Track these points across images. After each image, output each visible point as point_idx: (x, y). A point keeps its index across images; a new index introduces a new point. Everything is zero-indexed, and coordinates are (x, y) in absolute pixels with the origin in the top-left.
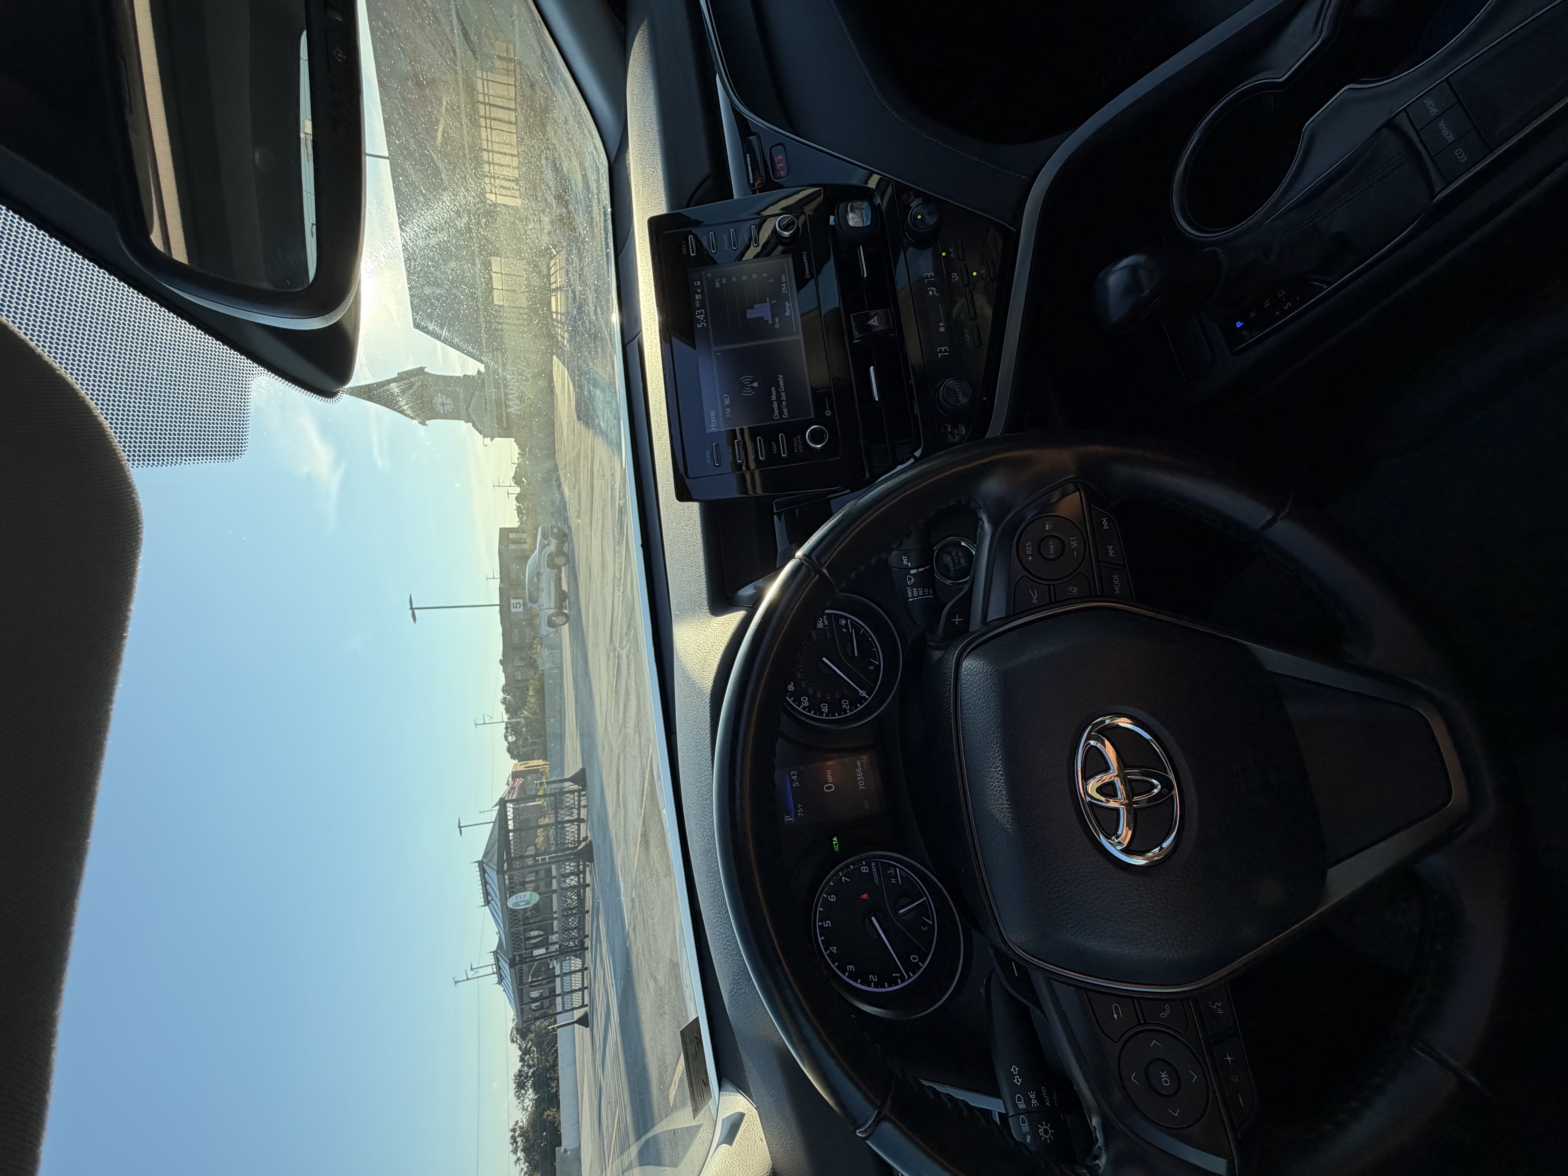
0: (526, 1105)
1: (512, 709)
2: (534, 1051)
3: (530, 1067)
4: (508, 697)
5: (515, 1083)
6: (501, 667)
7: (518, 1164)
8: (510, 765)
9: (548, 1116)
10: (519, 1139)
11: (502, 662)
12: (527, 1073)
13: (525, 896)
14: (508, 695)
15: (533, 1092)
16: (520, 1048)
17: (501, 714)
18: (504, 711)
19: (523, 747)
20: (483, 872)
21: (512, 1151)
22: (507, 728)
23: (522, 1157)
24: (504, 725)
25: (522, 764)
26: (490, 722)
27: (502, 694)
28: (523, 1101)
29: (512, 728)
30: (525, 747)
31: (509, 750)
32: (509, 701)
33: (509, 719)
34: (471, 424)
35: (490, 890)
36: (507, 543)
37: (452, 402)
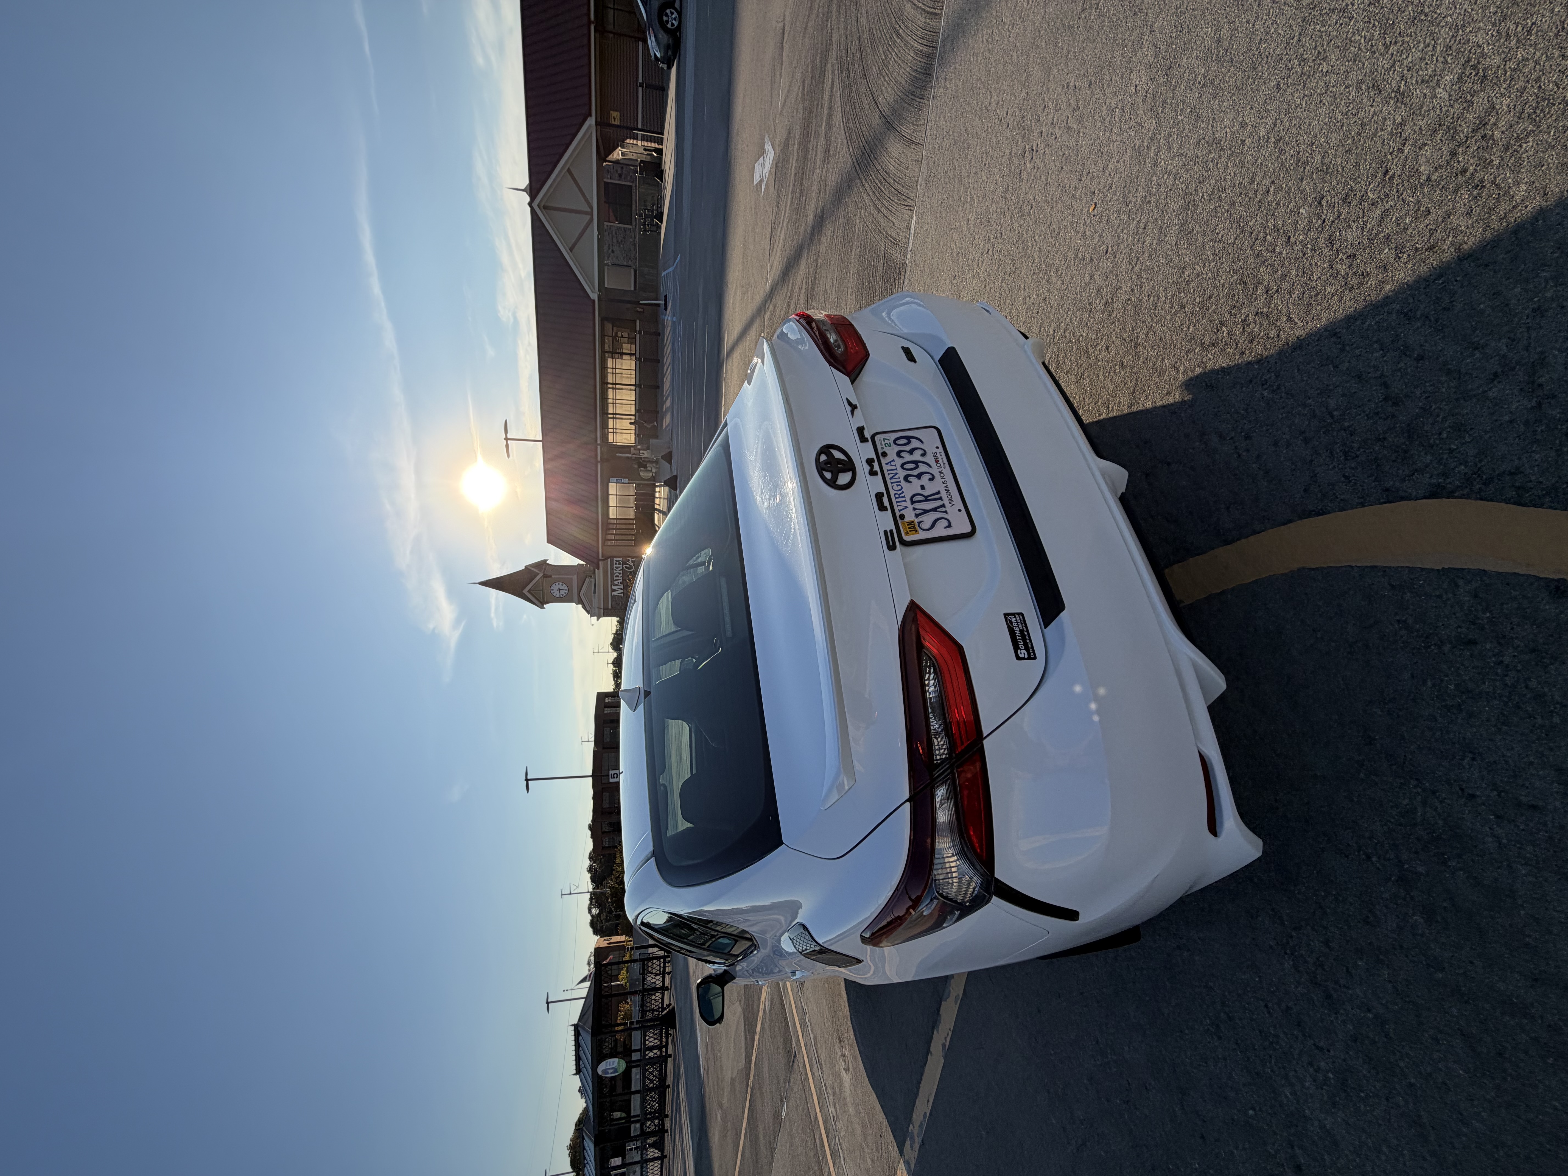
1: (597, 878)
4: (595, 864)
6: (589, 833)
8: (593, 941)
11: (590, 827)
13: (612, 1063)
14: (595, 862)
20: (577, 1035)
22: (591, 899)
25: (604, 940)
26: (576, 892)
27: (589, 862)
29: (596, 899)
30: (608, 921)
31: (592, 924)
32: (596, 869)
34: (581, 605)
35: (582, 1055)
36: (603, 706)
37: (566, 588)
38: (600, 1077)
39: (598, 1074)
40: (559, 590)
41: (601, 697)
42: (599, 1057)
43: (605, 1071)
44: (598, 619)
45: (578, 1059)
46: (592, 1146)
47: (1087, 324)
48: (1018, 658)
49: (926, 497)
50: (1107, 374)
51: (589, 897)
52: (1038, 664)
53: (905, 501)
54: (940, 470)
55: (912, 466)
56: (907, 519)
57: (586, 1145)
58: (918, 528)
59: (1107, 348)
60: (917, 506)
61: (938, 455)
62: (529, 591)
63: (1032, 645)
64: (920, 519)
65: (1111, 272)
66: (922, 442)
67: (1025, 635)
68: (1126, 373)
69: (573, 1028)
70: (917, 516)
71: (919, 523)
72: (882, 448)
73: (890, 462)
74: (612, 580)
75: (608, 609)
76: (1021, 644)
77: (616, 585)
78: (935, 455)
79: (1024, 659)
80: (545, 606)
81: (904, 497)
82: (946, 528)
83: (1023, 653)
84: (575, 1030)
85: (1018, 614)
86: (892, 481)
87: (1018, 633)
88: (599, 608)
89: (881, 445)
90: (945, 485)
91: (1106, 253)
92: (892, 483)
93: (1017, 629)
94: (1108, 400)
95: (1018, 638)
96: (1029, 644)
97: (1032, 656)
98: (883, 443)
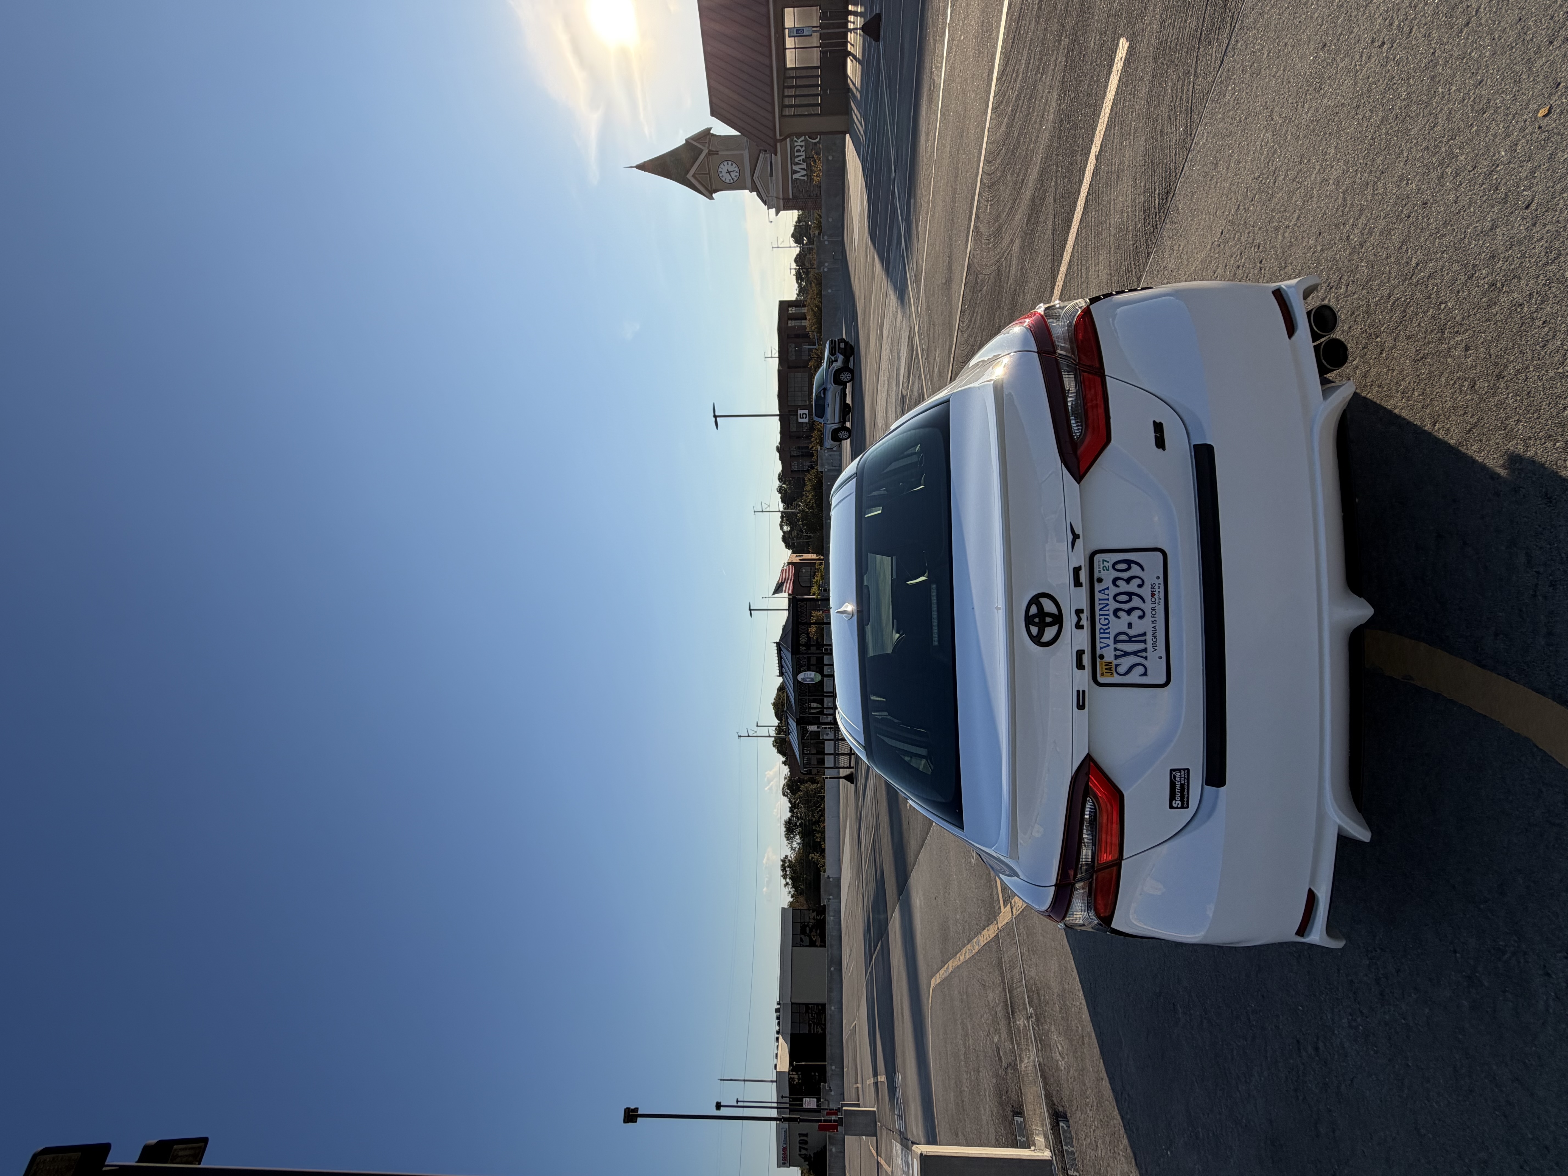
0: (794, 846)
1: (787, 499)
2: (801, 807)
3: (798, 818)
4: (784, 485)
5: (785, 827)
6: (778, 455)
7: (787, 887)
8: (786, 555)
9: (813, 858)
10: (788, 869)
11: (778, 449)
12: (796, 823)
13: (811, 674)
14: (784, 483)
15: (800, 838)
16: (790, 802)
17: (776, 503)
18: (780, 500)
19: (797, 538)
20: (779, 650)
21: (782, 876)
22: (782, 517)
23: (790, 883)
24: (780, 514)
25: (797, 556)
26: (768, 510)
27: (779, 482)
28: (792, 842)
29: (787, 518)
30: (800, 538)
31: (784, 539)
32: (785, 490)
33: (784, 509)
34: (755, 193)
35: (784, 664)
36: (787, 319)
37: (737, 169)
38: (800, 682)
39: (798, 680)
40: (729, 172)
41: (784, 306)
42: (797, 671)
43: (803, 679)
44: (777, 214)
45: (781, 666)
46: (795, 724)
47: (1458, 292)
48: (1171, 807)
49: (1130, 637)
50: (1452, 382)
51: (780, 515)
52: (1189, 813)
53: (1109, 638)
54: (1154, 606)
55: (1125, 598)
56: (1106, 659)
57: (790, 722)
58: (1113, 669)
59: (1467, 349)
60: (1120, 646)
61: (1156, 587)
62: (693, 176)
63: (1188, 798)
64: (1118, 661)
65: (1520, 243)
66: (1143, 570)
67: (1185, 789)
68: (1472, 399)
69: (775, 644)
70: (1116, 657)
71: (1117, 666)
72: (1100, 572)
73: (1104, 590)
74: (793, 157)
75: (789, 199)
76: (1178, 797)
77: (798, 164)
78: (1153, 587)
79: (1177, 808)
80: (714, 195)
81: (1109, 633)
82: (1141, 676)
83: (1177, 803)
84: (777, 646)
85: (1184, 770)
86: (1101, 612)
87: (1178, 787)
88: (778, 198)
89: (1099, 568)
90: (1154, 625)
91: (1527, 207)
92: (1100, 615)
93: (1178, 784)
94: (1439, 416)
95: (1177, 790)
96: (1186, 796)
97: (1185, 805)
98: (1102, 566)
